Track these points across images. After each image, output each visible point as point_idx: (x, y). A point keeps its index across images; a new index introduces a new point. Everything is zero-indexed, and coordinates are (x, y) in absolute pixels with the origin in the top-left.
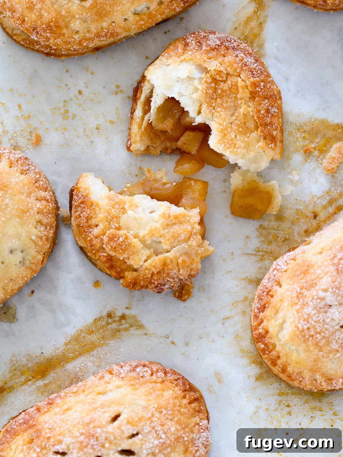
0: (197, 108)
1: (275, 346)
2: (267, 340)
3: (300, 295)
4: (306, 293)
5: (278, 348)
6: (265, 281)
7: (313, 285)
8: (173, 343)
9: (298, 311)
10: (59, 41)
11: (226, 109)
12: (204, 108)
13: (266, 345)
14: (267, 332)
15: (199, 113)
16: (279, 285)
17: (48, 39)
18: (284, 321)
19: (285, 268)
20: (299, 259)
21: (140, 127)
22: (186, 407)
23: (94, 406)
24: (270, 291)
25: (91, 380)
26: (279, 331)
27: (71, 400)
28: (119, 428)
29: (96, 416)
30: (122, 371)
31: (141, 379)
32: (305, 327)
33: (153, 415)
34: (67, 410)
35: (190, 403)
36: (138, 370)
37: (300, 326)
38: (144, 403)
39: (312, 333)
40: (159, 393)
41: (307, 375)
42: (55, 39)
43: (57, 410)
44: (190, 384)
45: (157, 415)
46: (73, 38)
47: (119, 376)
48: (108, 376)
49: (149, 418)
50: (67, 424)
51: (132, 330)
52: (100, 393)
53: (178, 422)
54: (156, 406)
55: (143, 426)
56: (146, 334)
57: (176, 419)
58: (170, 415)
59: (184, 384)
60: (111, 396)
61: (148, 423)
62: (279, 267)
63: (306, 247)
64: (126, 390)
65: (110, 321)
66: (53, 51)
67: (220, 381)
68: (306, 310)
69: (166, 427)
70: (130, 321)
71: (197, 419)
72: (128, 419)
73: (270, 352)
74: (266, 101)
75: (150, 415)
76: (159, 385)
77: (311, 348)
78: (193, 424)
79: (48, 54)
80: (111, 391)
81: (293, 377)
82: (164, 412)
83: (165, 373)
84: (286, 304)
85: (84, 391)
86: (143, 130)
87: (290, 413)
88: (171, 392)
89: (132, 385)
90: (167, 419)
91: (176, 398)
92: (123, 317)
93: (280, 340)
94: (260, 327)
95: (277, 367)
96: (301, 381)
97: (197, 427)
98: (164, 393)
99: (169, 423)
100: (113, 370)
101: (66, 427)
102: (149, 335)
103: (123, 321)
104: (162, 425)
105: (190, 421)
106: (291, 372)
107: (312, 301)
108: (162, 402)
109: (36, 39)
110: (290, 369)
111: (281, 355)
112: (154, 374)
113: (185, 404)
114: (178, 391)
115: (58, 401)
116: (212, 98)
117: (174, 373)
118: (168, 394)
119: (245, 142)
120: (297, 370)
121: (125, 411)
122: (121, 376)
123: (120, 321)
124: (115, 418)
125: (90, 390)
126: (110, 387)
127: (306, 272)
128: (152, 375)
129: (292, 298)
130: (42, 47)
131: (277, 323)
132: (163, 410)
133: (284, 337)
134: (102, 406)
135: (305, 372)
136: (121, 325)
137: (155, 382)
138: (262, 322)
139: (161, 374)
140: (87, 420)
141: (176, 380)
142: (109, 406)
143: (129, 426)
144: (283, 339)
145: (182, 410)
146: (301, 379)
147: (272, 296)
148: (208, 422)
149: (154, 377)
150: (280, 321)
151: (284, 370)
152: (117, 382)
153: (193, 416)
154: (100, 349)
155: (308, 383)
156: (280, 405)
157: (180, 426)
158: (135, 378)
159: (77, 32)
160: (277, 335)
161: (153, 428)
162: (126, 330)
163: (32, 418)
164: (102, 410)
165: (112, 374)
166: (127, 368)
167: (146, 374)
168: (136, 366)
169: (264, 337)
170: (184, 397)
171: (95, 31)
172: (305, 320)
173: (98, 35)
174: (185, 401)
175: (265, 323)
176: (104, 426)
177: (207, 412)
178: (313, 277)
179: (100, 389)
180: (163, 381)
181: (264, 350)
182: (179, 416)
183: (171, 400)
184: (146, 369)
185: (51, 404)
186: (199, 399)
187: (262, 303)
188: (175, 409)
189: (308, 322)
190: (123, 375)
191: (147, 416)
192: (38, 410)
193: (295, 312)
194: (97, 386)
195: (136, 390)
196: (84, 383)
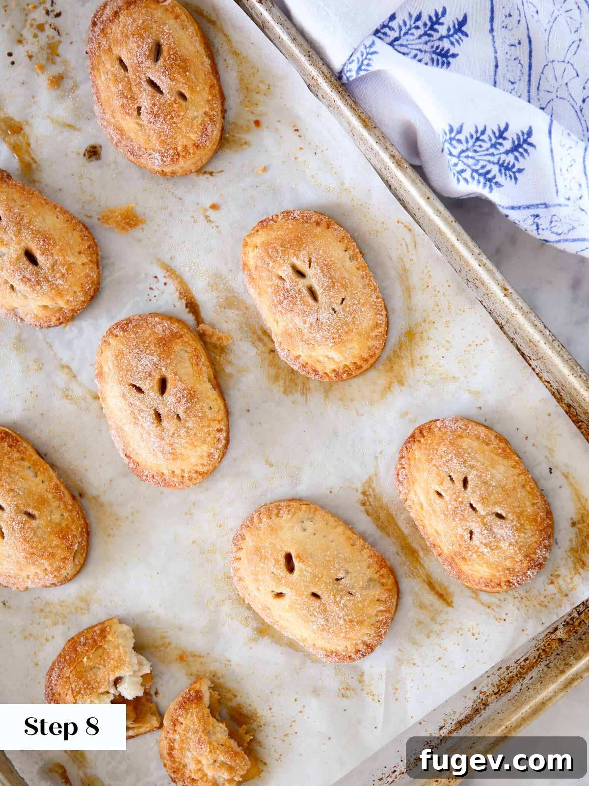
0: (105, 696)
1: (346, 366)
2: (341, 371)
3: (307, 342)
4: (305, 338)
5: (348, 363)
6: (296, 368)
7: (300, 331)
8: (381, 452)
9: (319, 346)
10: (73, 527)
11: (96, 675)
12: (102, 690)
13: (344, 373)
14: (334, 370)
15: (108, 692)
16: (298, 357)
17: (74, 536)
18: (327, 356)
19: (286, 351)
20: (280, 339)
21: (140, 727)
22: (427, 439)
23: (431, 512)
24: (303, 365)
25: (412, 515)
26: (334, 361)
27: (430, 530)
28: (446, 491)
29: (439, 510)
30: (404, 492)
31: (408, 476)
32: (332, 340)
33: (435, 465)
34: (437, 533)
35: (424, 436)
36: (401, 480)
37: (331, 345)
38: (426, 474)
39: (337, 336)
40: (417, 462)
41: (371, 343)
42: (72, 531)
43: (438, 540)
44: (409, 438)
45: (434, 462)
46: (67, 518)
47: (407, 494)
48: (409, 503)
49: (437, 468)
50: (448, 533)
51: (374, 485)
52: (422, 508)
53: (439, 444)
54: (427, 464)
55: (443, 472)
56: (376, 474)
57: (436, 447)
58: (433, 452)
59: (409, 442)
60: (423, 499)
61: (440, 468)
62: (285, 356)
63: (273, 332)
64: (417, 488)
65: (368, 503)
66: (84, 530)
67: (407, 414)
68: (319, 339)
69: (443, 454)
70: (367, 488)
71: (436, 430)
72: (439, 485)
73: (350, 370)
74: (78, 649)
75: (435, 468)
76: (412, 462)
77: (349, 337)
78: (440, 433)
79: (88, 534)
80: (419, 499)
81: (372, 353)
82: (431, 456)
83: (402, 457)
84: (313, 354)
85: (422, 520)
86: (141, 724)
87: (427, 357)
88: (416, 452)
89: (413, 483)
90: (436, 454)
91: (420, 448)
92: (364, 493)
93: (342, 361)
94: (330, 375)
95: (363, 365)
96: (376, 348)
97: (442, 429)
98: (417, 457)
99: (439, 452)
100: (403, 499)
101: (450, 532)
102: (376, 471)
103: (368, 493)
104: (442, 457)
105: (437, 435)
106: (368, 355)
107: (312, 334)
108: (424, 458)
109: (76, 545)
110: (365, 355)
111: (353, 361)
112: (404, 466)
113: (425, 440)
114: (415, 446)
115: (431, 539)
116: (93, 687)
117: (401, 451)
118: (417, 454)
119: (114, 650)
120: (366, 351)
121: (433, 487)
122: (407, 492)
123: (367, 496)
124: (439, 494)
125: (420, 516)
126: (416, 500)
127: (290, 335)
128: (404, 468)
129: (308, 349)
130: (83, 539)
131: (328, 362)
132: (430, 458)
133: (339, 358)
134: (431, 505)
135: (369, 344)
136: (370, 495)
137: (410, 465)
138: (326, 373)
139: (403, 461)
140: (442, 516)
141: (407, 449)
142: (430, 500)
143: (444, 484)
144: (341, 359)
145: (429, 442)
146: (374, 348)
147: (307, 364)
148: (438, 420)
149: (406, 466)
150: (326, 359)
151: (366, 361)
152: (412, 495)
153: (433, 433)
154: (390, 510)
155: (378, 342)
156: (421, 365)
157: (441, 443)
158: (408, 481)
159: (62, 515)
160: (337, 363)
161: (444, 464)
162: (374, 490)
163: (446, 560)
164: (434, 505)
165: (407, 499)
166: (401, 488)
167: (404, 473)
168: (399, 481)
169: (338, 374)
170: (419, 441)
171: (58, 502)
172: (327, 341)
173: (60, 499)
174: (422, 440)
175: (328, 371)
176: (446, 503)
177: (431, 422)
178: (295, 330)
179: (418, 507)
180: (409, 458)
181: (349, 375)
182: (434, 444)
183: (423, 452)
184: (400, 473)
185: (434, 545)
186: (421, 430)
187: (311, 372)
188: (428, 448)
189: (328, 338)
190: (406, 491)
191: (436, 470)
192: (440, 555)
193: (320, 348)
194: (417, 510)
195: (416, 480)
196: (415, 521)
